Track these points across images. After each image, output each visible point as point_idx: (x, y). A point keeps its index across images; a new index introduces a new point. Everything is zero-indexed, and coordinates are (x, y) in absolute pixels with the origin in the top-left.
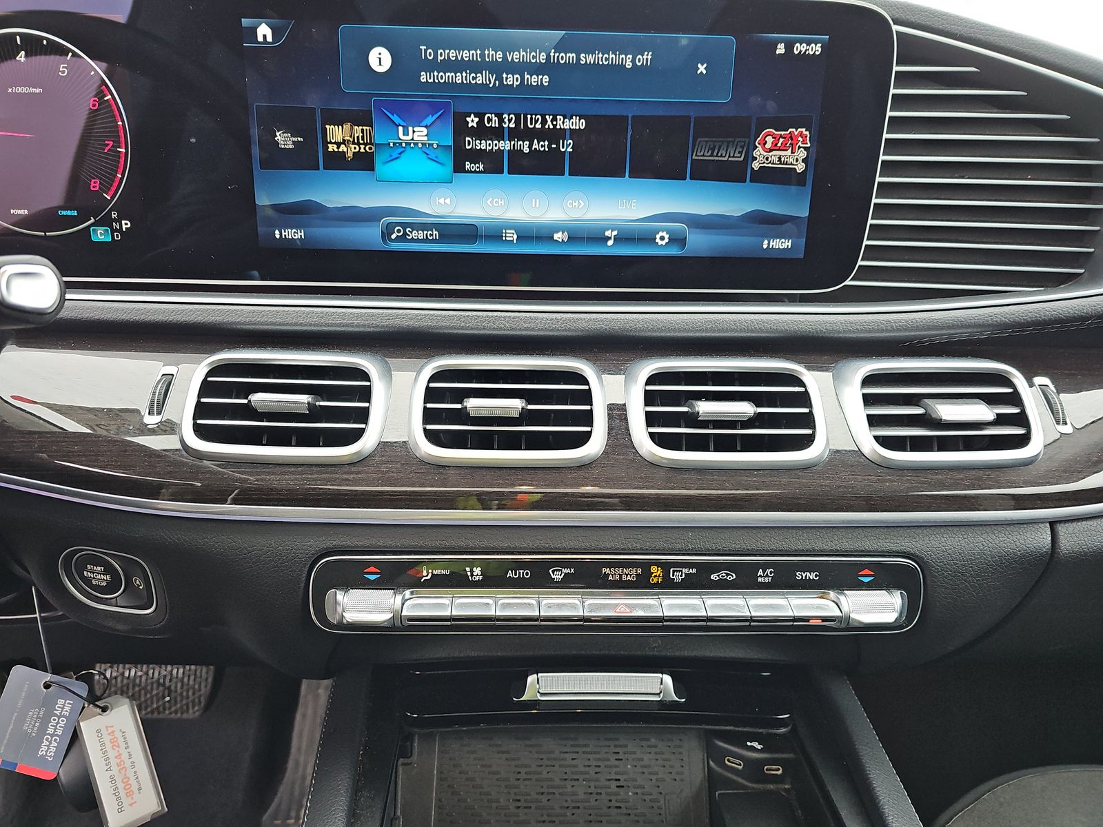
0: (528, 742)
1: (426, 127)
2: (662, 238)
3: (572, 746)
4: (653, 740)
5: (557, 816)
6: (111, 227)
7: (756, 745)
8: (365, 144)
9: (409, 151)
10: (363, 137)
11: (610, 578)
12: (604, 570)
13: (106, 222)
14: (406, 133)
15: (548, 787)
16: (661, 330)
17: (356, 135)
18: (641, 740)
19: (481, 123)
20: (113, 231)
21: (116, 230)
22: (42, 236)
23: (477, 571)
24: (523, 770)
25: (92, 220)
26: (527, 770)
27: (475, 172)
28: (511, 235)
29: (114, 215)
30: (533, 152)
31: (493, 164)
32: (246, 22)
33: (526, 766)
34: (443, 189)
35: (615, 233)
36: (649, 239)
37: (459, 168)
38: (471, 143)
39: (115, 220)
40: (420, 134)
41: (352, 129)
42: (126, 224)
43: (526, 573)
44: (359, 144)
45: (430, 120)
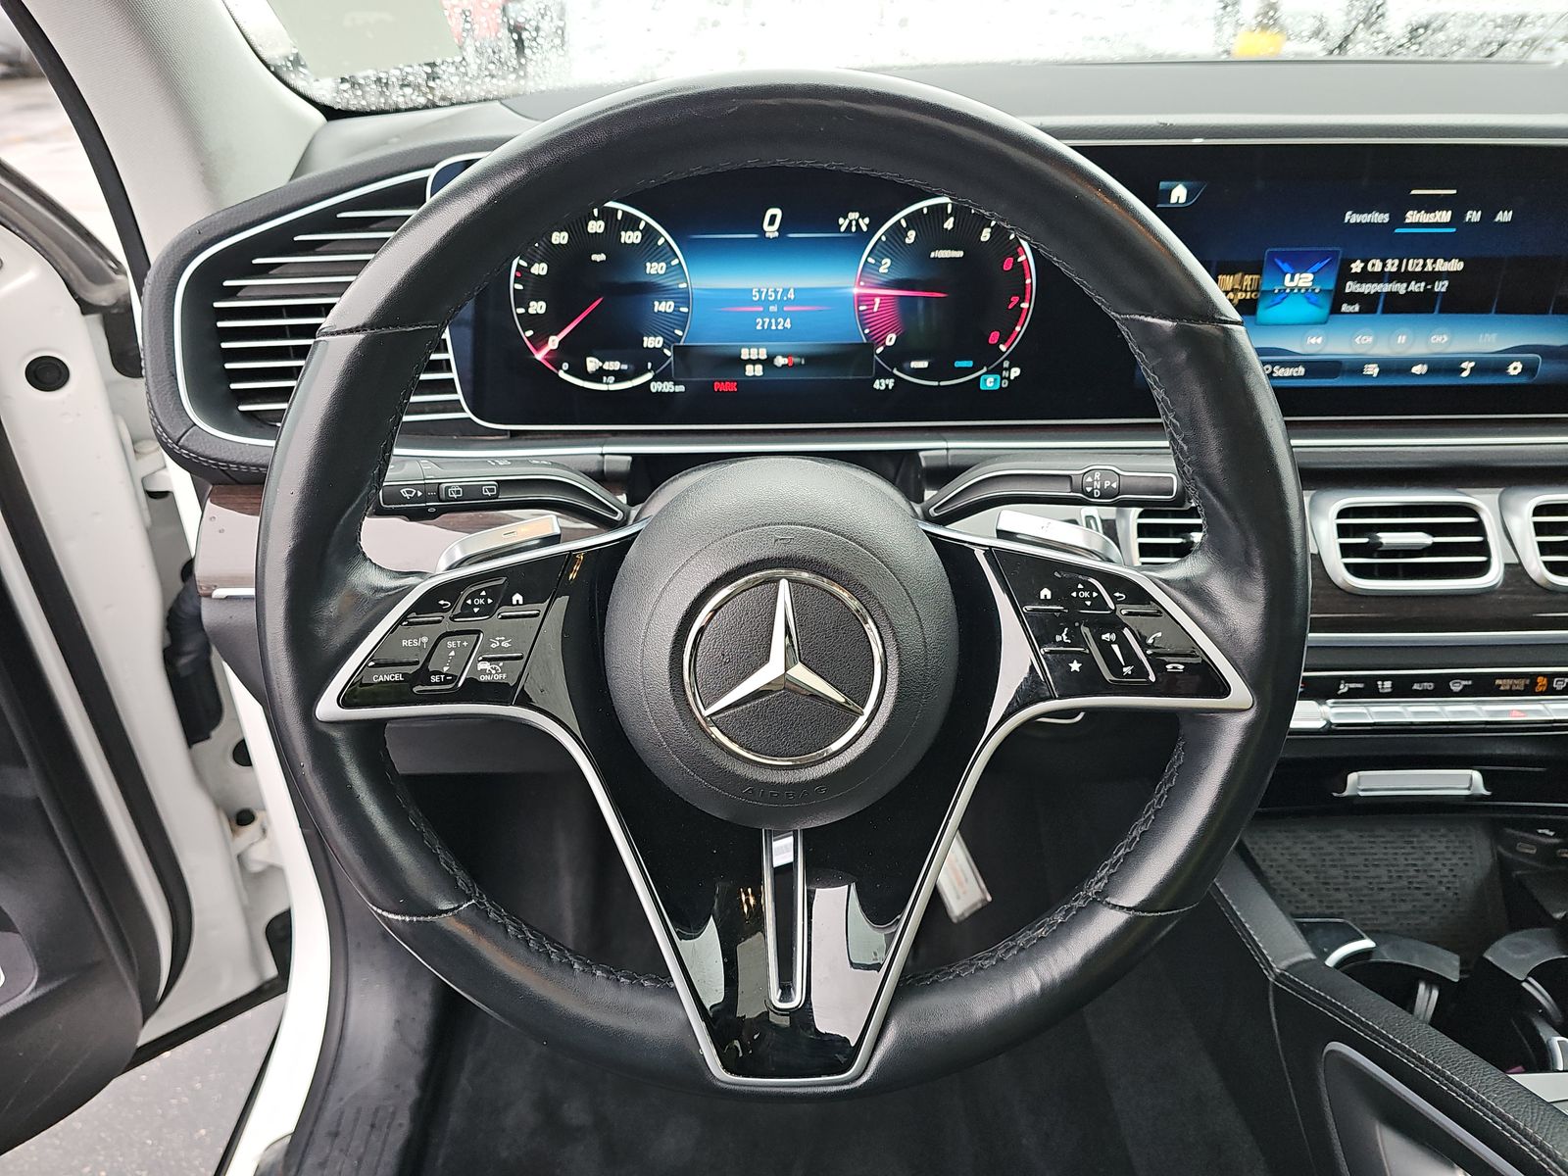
0: (1328, 834)
1: (1313, 273)
2: (1515, 369)
3: (1369, 836)
4: (1442, 830)
5: (1365, 896)
6: (1001, 375)
7: (1547, 832)
8: (1252, 292)
9: (1291, 296)
10: (1251, 286)
11: (1502, 688)
12: (1498, 682)
13: (998, 370)
14: (1292, 280)
15: (1353, 871)
16: (1515, 461)
17: (1245, 284)
18: (1432, 830)
19: (1365, 268)
20: (1002, 379)
21: (1005, 378)
22: (935, 387)
23: (1388, 684)
24: (1327, 858)
25: (985, 369)
26: (1330, 857)
27: (1350, 313)
28: (1372, 370)
29: (1006, 364)
30: (1409, 294)
31: (1368, 304)
32: (1163, 185)
33: (1330, 854)
34: (1318, 329)
35: (1472, 364)
36: (1501, 368)
37: (1335, 310)
38: (1351, 287)
39: (1006, 369)
40: (1305, 280)
41: (1243, 277)
42: (1015, 372)
43: (1430, 686)
44: (1246, 291)
45: (1318, 266)
